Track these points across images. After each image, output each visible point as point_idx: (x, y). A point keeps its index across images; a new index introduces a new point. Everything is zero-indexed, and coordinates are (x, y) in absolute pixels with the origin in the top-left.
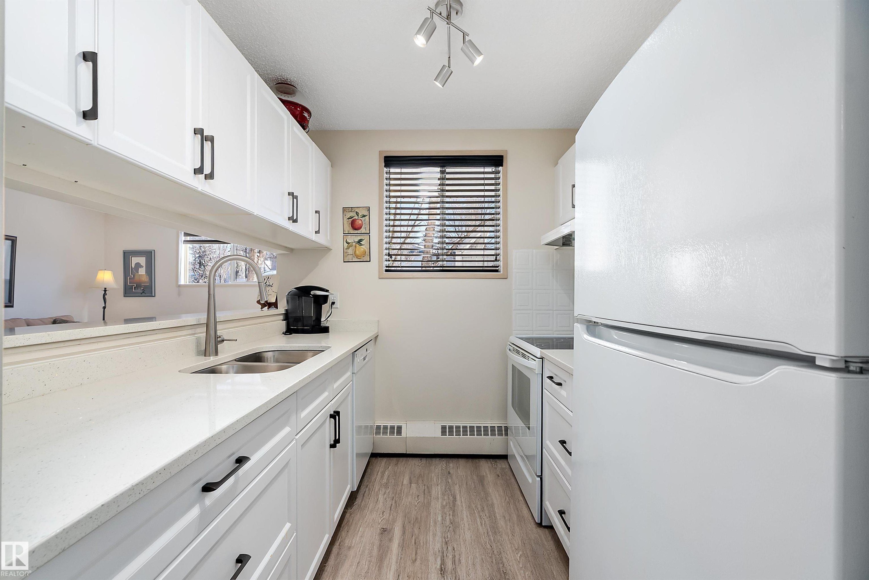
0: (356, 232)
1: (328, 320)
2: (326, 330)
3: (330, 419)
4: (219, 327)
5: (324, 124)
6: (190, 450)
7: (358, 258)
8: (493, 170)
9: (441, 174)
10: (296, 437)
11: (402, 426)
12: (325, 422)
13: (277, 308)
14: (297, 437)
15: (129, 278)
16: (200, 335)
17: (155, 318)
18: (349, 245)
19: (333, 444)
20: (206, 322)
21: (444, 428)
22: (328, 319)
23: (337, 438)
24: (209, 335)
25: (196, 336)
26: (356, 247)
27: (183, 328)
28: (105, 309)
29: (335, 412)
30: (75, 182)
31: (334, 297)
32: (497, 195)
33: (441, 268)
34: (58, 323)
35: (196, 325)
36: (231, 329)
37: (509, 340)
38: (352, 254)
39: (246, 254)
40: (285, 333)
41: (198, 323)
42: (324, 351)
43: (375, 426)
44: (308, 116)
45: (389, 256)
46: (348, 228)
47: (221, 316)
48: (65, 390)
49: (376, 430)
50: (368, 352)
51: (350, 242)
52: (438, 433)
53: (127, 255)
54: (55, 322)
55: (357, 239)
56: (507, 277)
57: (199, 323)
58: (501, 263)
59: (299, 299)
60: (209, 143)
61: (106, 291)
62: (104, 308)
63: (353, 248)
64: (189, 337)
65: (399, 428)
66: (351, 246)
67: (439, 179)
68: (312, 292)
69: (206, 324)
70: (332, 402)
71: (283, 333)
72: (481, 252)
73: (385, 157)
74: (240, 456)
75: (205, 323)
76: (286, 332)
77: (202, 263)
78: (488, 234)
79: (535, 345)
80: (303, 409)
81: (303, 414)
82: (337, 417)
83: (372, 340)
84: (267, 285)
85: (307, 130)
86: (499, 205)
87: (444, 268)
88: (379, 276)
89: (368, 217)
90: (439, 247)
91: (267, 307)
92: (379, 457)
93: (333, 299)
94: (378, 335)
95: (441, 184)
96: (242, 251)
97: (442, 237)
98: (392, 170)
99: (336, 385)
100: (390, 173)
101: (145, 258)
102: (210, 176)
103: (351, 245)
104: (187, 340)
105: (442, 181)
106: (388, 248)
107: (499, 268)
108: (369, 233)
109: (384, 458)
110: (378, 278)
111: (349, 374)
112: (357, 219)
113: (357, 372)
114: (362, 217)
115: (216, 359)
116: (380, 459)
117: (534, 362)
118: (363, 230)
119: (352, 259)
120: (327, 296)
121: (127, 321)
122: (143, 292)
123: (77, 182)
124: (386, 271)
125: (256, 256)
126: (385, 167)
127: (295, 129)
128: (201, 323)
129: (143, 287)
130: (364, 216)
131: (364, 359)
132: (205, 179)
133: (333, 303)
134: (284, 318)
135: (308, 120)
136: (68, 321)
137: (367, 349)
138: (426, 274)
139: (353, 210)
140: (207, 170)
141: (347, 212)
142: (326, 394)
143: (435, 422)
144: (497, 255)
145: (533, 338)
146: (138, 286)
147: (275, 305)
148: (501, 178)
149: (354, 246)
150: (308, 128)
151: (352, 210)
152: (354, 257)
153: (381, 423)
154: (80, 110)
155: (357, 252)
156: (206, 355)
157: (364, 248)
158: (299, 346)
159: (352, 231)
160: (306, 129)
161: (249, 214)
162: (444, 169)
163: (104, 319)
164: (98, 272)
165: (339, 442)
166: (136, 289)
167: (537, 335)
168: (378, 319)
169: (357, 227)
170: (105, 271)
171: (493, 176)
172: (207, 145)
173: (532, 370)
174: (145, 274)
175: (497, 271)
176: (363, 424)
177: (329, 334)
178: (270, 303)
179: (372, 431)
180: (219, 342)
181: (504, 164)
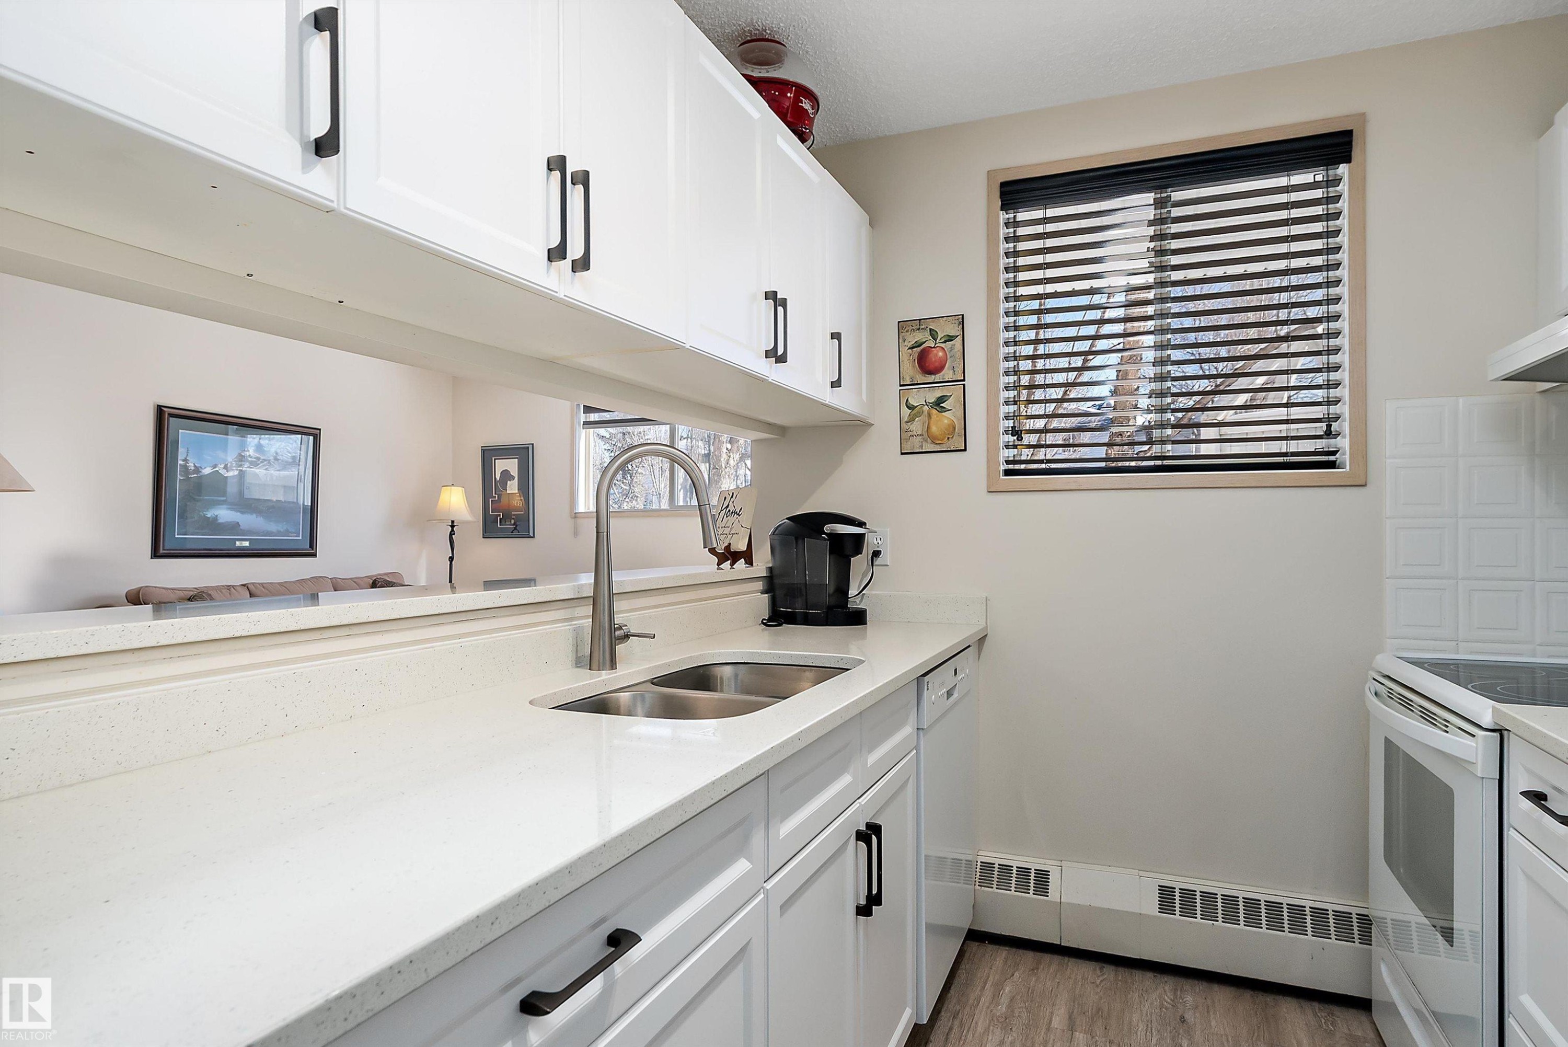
0: (931, 378)
1: (864, 594)
2: (858, 618)
3: (856, 843)
4: (617, 606)
5: (853, 127)
6: (478, 917)
7: (936, 444)
8: (1319, 178)
9: (1155, 209)
10: (765, 885)
11: (1049, 872)
12: (843, 848)
13: (752, 565)
14: (769, 886)
15: (492, 501)
16: (584, 621)
17: (534, 580)
18: (915, 412)
19: (865, 906)
20: (592, 595)
21: (1166, 894)
22: (863, 592)
23: (875, 891)
24: (598, 623)
25: (575, 624)
26: (929, 415)
27: (547, 607)
28: (453, 562)
29: (868, 825)
30: (340, 302)
31: (879, 539)
32: (1330, 248)
33: (1159, 463)
34: (379, 587)
35: (573, 599)
36: (649, 609)
37: (1373, 665)
38: (919, 433)
39: (709, 446)
40: (766, 623)
41: (576, 597)
42: (848, 670)
43: (979, 864)
44: (810, 108)
45: (1015, 436)
46: (911, 371)
47: (621, 579)
48: (321, 728)
49: (980, 872)
50: (960, 677)
51: (916, 405)
52: (1151, 906)
53: (489, 455)
54: (374, 585)
55: (932, 397)
56: (1366, 483)
57: (580, 597)
58: (1343, 443)
59: (797, 542)
60: (580, 188)
61: (454, 526)
62: (451, 559)
63: (924, 418)
64: (560, 625)
65: (1043, 878)
66: (920, 414)
67: (1151, 223)
68: (828, 528)
69: (592, 599)
70: (862, 801)
71: (763, 623)
72: (1281, 413)
73: (1003, 185)
74: (619, 928)
75: (591, 597)
76: (770, 620)
77: (626, 469)
78: (1300, 363)
79: (1469, 686)
80: (784, 817)
81: (786, 828)
82: (874, 838)
83: (969, 646)
84: (729, 511)
85: (809, 142)
86: (1337, 275)
87: (1166, 462)
88: (988, 487)
89: (959, 339)
90: (1152, 406)
91: (729, 562)
92: (989, 943)
93: (876, 542)
94: (986, 635)
95: (1158, 235)
96: (702, 440)
97: (1161, 378)
98: (1022, 216)
99: (872, 758)
100: (1016, 224)
101: (517, 460)
102: (582, 264)
103: (918, 412)
104: (555, 631)
105: (1158, 227)
106: (1012, 415)
107: (1338, 455)
108: (964, 380)
109: (1001, 947)
110: (986, 490)
111: (908, 730)
112: (934, 347)
113: (930, 727)
114: (945, 342)
115: (611, 676)
116: (991, 947)
117: (1468, 741)
118: (947, 374)
119: (922, 448)
120: (859, 538)
121: (490, 585)
122: (515, 529)
123: (342, 302)
124: (1008, 473)
125: (725, 450)
126: (1002, 210)
127: (780, 142)
128: (585, 595)
129: (513, 519)
130: (950, 338)
131: (949, 694)
132: (573, 271)
133: (876, 554)
134: (765, 588)
135: (812, 116)
136: (395, 583)
137: (956, 670)
138: (1116, 479)
139: (923, 327)
140: (575, 250)
141: (907, 331)
142: (846, 780)
143: (1141, 873)
144: (1330, 420)
145: (1458, 664)
146: (506, 517)
147: (748, 556)
148: (1346, 195)
149: (926, 413)
150: (812, 137)
151: (921, 327)
152: (926, 441)
153: (997, 857)
154: (310, 138)
155: (934, 429)
156: (591, 668)
157: (951, 416)
158: (791, 656)
159: (920, 378)
160: (807, 141)
161: (675, 347)
162: (1164, 195)
163: (450, 581)
164: (441, 490)
165: (879, 903)
166: (503, 523)
167: (1471, 653)
168: (986, 595)
169: (932, 367)
170: (453, 487)
171: (1318, 194)
172: (575, 194)
173: (1466, 766)
174: (517, 492)
175: (1332, 465)
176: (950, 853)
177: (866, 628)
178: (736, 552)
179: (971, 878)
180: (620, 639)
181: (1355, 154)
